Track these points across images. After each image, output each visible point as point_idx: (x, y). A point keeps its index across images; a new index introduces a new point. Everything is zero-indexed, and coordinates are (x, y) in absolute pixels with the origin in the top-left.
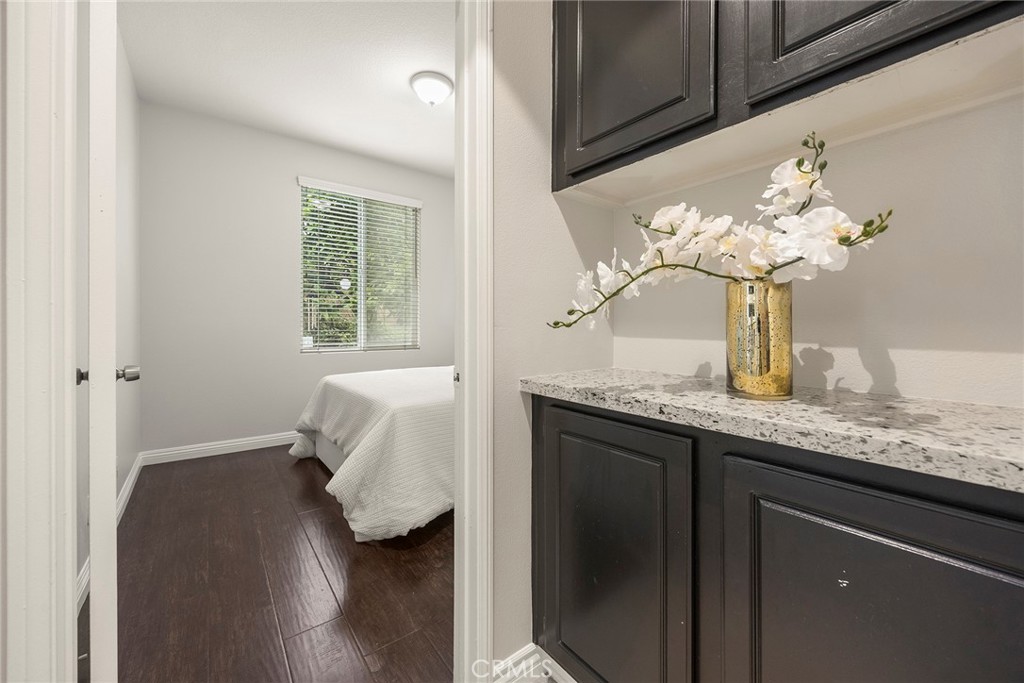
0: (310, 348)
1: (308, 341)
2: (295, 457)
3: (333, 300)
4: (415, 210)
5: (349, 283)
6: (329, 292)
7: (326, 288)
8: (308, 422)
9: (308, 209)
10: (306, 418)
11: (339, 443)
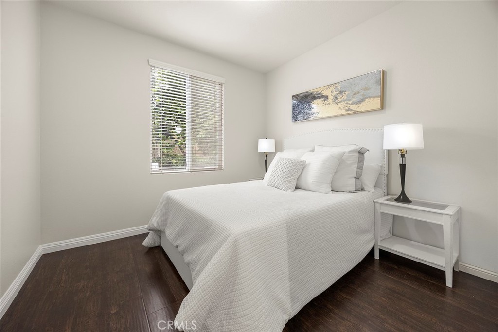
0: (156, 171)
1: (155, 166)
2: (147, 247)
3: (168, 142)
4: (220, 84)
5: (181, 129)
6: (167, 137)
7: (166, 134)
8: (155, 224)
9: (155, 90)
10: (154, 221)
11: (180, 249)
